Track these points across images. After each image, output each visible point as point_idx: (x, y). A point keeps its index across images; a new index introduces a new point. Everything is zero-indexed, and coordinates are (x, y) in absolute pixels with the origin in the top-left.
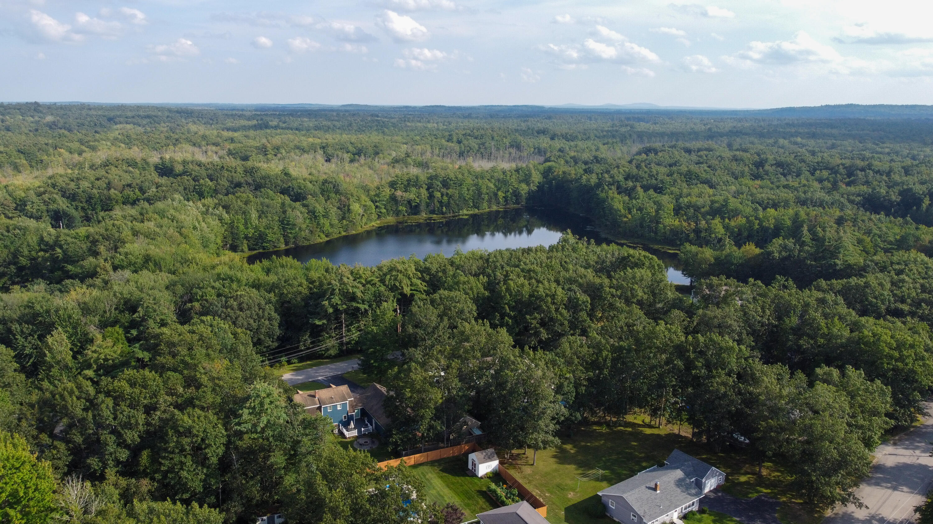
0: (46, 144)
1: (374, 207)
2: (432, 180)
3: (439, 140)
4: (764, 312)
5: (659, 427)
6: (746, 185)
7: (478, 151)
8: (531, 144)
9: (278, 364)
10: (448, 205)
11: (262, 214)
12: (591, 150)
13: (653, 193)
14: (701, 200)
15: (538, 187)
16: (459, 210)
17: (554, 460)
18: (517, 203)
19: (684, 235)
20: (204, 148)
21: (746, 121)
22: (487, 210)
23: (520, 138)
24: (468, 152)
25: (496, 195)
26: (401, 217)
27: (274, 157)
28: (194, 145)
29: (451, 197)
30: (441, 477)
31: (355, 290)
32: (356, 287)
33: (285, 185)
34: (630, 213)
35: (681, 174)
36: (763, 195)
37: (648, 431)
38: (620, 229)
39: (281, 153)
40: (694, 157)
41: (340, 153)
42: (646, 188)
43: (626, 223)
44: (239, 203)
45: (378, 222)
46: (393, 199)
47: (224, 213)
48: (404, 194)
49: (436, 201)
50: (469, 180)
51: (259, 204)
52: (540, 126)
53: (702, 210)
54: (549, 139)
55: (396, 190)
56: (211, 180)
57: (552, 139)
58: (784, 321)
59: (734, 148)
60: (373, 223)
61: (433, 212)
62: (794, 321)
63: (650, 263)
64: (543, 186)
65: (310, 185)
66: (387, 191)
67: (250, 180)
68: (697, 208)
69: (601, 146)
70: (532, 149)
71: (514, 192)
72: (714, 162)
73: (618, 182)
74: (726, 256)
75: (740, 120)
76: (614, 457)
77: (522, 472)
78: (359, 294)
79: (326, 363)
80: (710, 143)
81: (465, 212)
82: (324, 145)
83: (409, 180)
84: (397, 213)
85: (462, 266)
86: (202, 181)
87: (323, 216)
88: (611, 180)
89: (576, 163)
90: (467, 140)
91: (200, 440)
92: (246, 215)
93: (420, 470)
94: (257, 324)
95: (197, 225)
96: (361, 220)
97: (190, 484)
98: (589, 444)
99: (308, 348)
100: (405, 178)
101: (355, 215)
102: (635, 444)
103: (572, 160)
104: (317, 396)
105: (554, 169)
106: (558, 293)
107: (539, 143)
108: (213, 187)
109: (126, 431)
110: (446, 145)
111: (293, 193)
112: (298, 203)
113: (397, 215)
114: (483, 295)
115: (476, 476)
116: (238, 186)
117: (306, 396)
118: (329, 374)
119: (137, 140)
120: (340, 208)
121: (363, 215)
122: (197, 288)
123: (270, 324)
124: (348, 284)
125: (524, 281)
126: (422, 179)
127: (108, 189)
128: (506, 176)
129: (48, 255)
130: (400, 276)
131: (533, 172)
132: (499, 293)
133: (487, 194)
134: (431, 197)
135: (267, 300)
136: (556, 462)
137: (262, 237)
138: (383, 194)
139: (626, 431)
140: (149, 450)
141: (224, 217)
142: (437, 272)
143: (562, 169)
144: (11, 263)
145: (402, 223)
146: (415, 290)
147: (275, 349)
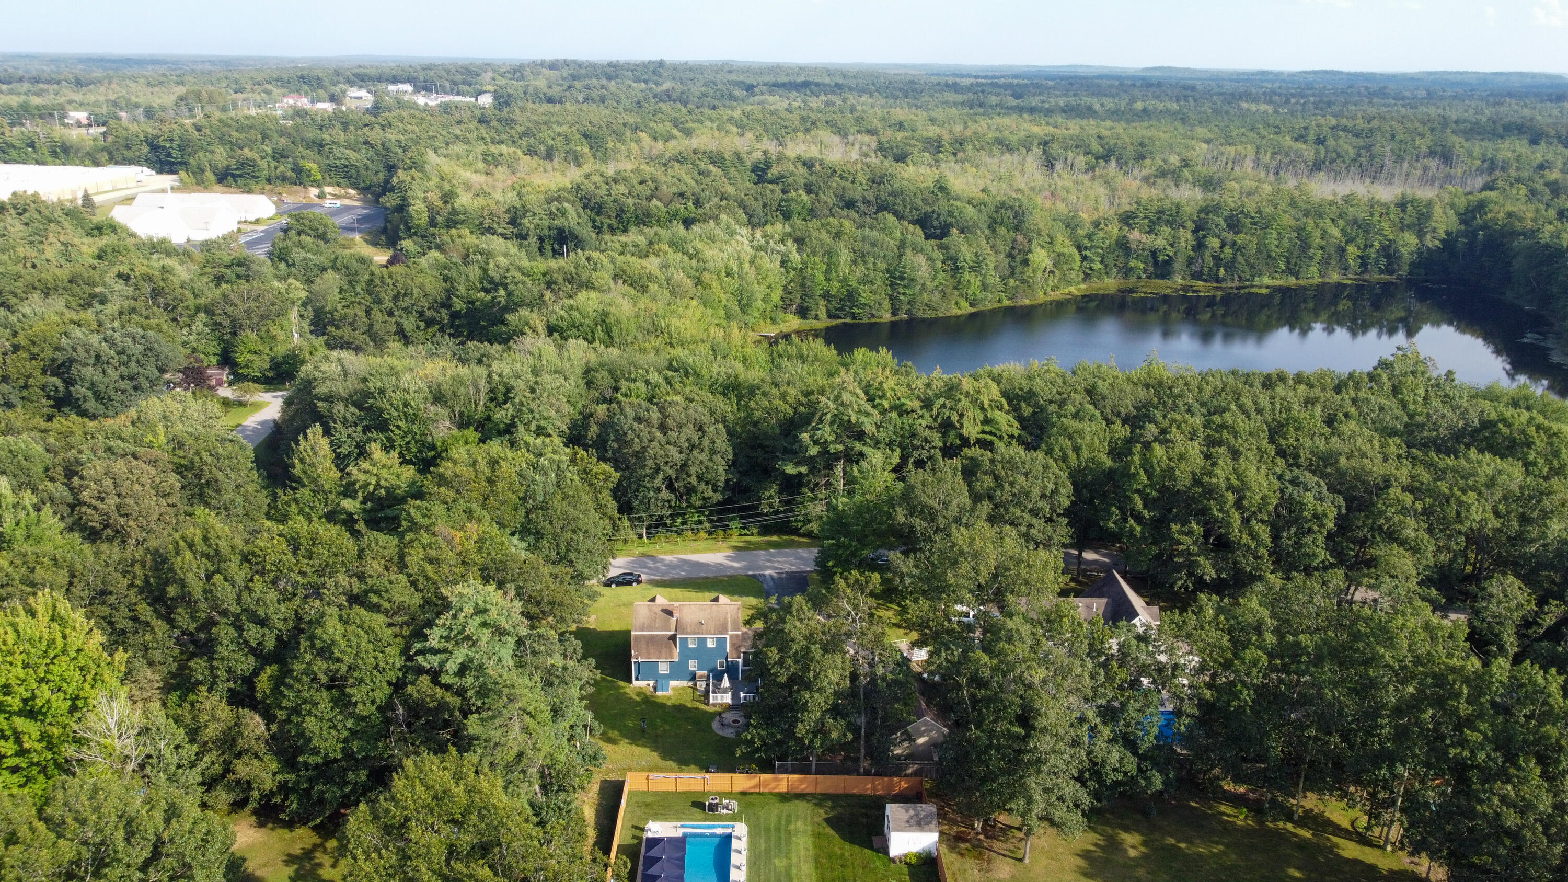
0: (625, 125)
1: (1078, 258)
2: (1208, 213)
3: (1279, 137)
5: (1383, 848)
7: (1355, 160)
8: (1477, 151)
9: (720, 531)
10: (1231, 266)
11: (859, 257)
15: (1443, 241)
16: (1253, 276)
17: (1079, 861)
18: (1389, 270)
20: (851, 138)
22: (1317, 280)
23: (1457, 140)
24: (1333, 161)
25: (1342, 251)
26: (1133, 280)
27: (951, 158)
28: (839, 132)
29: (1240, 249)
30: (817, 835)
31: (863, 419)
32: (867, 414)
33: (927, 208)
37: (1350, 850)
39: (965, 152)
41: (1070, 155)
44: (824, 236)
45: (1083, 286)
46: (1123, 245)
47: (794, 249)
48: (1144, 238)
49: (1207, 254)
50: (1287, 220)
51: (859, 239)
54: (1525, 142)
55: (1131, 228)
56: (809, 191)
57: (1534, 142)
60: (1073, 289)
61: (1197, 276)
64: (1457, 240)
65: (970, 211)
66: (1114, 230)
67: (870, 196)
70: (1478, 162)
71: (1385, 248)
77: (987, 871)
78: (869, 428)
79: (800, 545)
81: (1266, 280)
82: (1049, 138)
83: (1161, 212)
84: (1127, 272)
85: (1105, 398)
86: (793, 194)
87: (971, 267)
89: (1554, 194)
90: (1337, 138)
91: (344, 668)
92: (830, 257)
93: (788, 807)
94: (683, 457)
95: (735, 269)
96: (1046, 280)
97: (315, 742)
98: (1183, 845)
99: (776, 512)
100: (1156, 206)
101: (1034, 271)
102: (1297, 874)
103: (1547, 190)
104: (676, 615)
105: (1491, 206)
106: (1255, 487)
107: (1497, 150)
108: (809, 205)
109: (252, 626)
110: (1290, 147)
111: (936, 223)
112: (933, 242)
113: (1126, 276)
114: (1100, 464)
115: (886, 852)
116: (850, 204)
117: (658, 610)
118: (788, 568)
119: (758, 121)
120: (1010, 256)
121: (1052, 272)
122: (627, 380)
123: (711, 460)
124: (851, 405)
125: (1195, 449)
126: (1189, 210)
127: (649, 199)
128: (1372, 215)
129: (488, 298)
130: (964, 403)
131: (1438, 210)
132: (1128, 465)
133: (1322, 248)
134: (1200, 246)
135: (718, 415)
136: (1079, 867)
137: (851, 296)
138: (1101, 234)
139: (1296, 835)
140: (275, 667)
141: (792, 257)
142: (1051, 402)
143: (1509, 208)
144: (443, 305)
145: (1132, 291)
146: (991, 433)
147: (719, 503)
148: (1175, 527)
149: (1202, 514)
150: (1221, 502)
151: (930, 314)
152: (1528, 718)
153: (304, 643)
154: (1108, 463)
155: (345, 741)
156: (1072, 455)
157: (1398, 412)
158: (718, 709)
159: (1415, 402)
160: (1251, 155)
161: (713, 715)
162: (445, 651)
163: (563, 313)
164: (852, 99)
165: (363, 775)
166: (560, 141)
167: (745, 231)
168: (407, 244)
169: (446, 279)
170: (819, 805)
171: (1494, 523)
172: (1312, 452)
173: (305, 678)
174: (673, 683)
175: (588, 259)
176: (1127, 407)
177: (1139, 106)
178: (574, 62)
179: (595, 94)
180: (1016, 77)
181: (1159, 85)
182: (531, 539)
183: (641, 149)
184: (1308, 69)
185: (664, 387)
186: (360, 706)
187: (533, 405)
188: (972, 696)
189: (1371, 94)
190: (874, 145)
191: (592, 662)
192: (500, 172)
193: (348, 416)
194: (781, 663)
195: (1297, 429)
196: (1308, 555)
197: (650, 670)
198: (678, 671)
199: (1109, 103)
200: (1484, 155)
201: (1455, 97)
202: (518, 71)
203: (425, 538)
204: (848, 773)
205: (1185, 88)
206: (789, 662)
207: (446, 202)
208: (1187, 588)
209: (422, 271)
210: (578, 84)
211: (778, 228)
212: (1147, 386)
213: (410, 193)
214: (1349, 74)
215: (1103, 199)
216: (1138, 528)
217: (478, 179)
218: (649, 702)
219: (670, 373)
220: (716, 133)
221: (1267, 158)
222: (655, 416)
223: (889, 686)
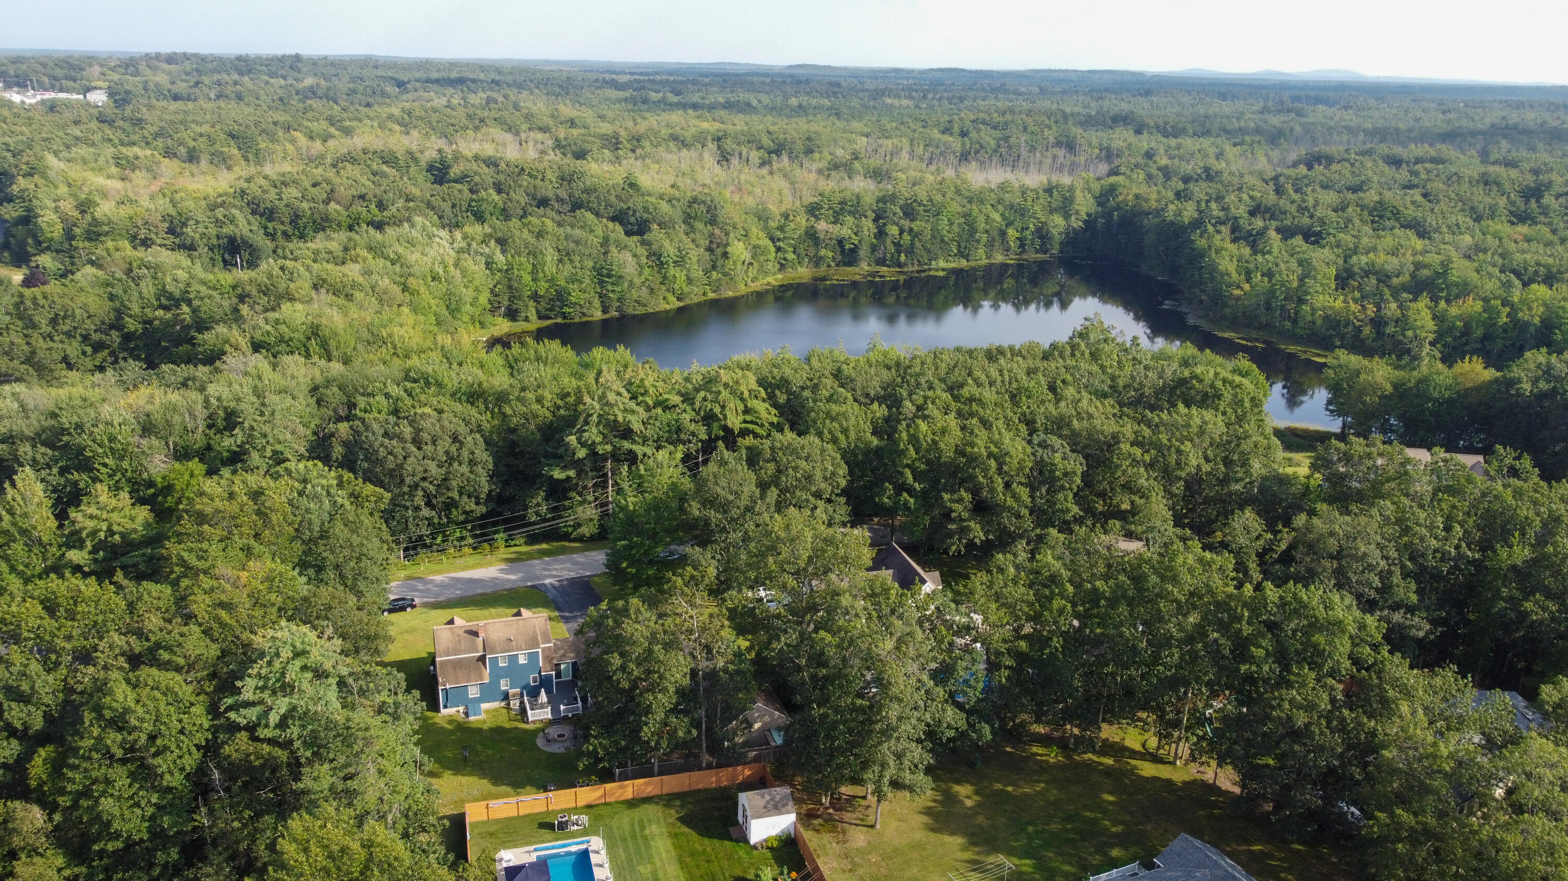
0: (275, 123)
1: (773, 249)
2: (885, 203)
3: (927, 130)
4: (1447, 529)
5: (1173, 763)
6: (1496, 235)
7: (995, 151)
8: (1095, 141)
9: (486, 545)
10: (910, 251)
11: (564, 256)
12: (1206, 156)
13: (1302, 243)
14: (1395, 260)
15: (1085, 222)
16: (930, 260)
17: (925, 819)
18: (1043, 250)
19: (1350, 328)
20: (523, 135)
21: (1531, 106)
22: (985, 261)
23: (1077, 131)
24: (977, 152)
25: (1003, 234)
26: (824, 268)
27: (630, 154)
28: (510, 129)
29: (916, 235)
30: (675, 836)
31: (630, 417)
32: (633, 412)
33: (622, 204)
34: (1248, 280)
35: (1363, 207)
36: (1528, 256)
37: (1148, 769)
38: (1227, 310)
39: (643, 148)
40: (1403, 175)
41: (744, 150)
42: (1287, 233)
43: (1238, 298)
44: (526, 234)
45: (780, 276)
46: (812, 235)
47: (498, 251)
48: (832, 228)
49: (889, 241)
50: (955, 207)
51: (562, 237)
52: (1124, 107)
53: (1395, 281)
54: (1131, 132)
55: (818, 219)
56: (499, 191)
57: (1138, 132)
58: (1495, 552)
59: (1492, 159)
60: (770, 279)
61: (881, 262)
62: (1520, 553)
63: (1236, 396)
64: (1096, 220)
65: (665, 207)
66: (802, 221)
67: (563, 194)
68: (1384, 278)
69: (1227, 147)
70: (1097, 151)
71: (1039, 230)
72: (1437, 186)
73: (1236, 218)
74: (1420, 382)
75: (1519, 106)
76: (1055, 827)
77: (845, 842)
78: (636, 426)
79: (573, 550)
80: (1447, 150)
81: (942, 264)
82: (720, 134)
83: (843, 203)
84: (817, 261)
85: (852, 381)
86: (483, 193)
87: (675, 262)
88: (1221, 214)
89: (1167, 177)
90: (978, 131)
91: (143, 738)
92: (535, 257)
93: (638, 813)
94: (443, 471)
95: (441, 272)
96: (746, 272)
97: (116, 825)
98: (1010, 789)
99: (545, 520)
100: (838, 198)
101: (735, 264)
102: (1111, 798)
103: (1160, 174)
104: (482, 635)
105: (1120, 190)
106: (1013, 452)
107: (1111, 139)
108: (501, 205)
109: (13, 705)
110: (940, 140)
111: (632, 220)
112: (635, 238)
113: (817, 265)
114: (868, 444)
115: (746, 841)
116: (543, 203)
117: (461, 632)
118: (567, 575)
119: (421, 118)
120: (710, 250)
121: (751, 264)
122: (363, 395)
123: (471, 472)
124: (616, 404)
125: (952, 421)
126: (868, 200)
127: (327, 202)
128: (1025, 200)
129: (169, 315)
130: (725, 394)
131: (1079, 195)
132: (896, 442)
133: (987, 232)
134: (881, 234)
135: (474, 425)
136: (926, 824)
137: (561, 297)
138: (792, 226)
139: (1101, 764)
140: (50, 748)
141: (496, 259)
142: (803, 388)
143: (1135, 190)
144: (112, 326)
145: (824, 279)
146: (752, 422)
147: (483, 517)
148: (946, 496)
149: (967, 481)
150: (985, 470)
151: (640, 311)
152: (1294, 632)
153: (88, 716)
154: (875, 442)
155: (152, 818)
156: (842, 437)
157: (1101, 376)
158: (538, 725)
159: (1111, 367)
160: (907, 148)
161: (535, 732)
162: (261, 702)
163: (269, 328)
164: (512, 94)
165: (174, 854)
166: (202, 143)
167: (444, 233)
168: (45, 260)
169: (112, 297)
170: (668, 805)
171: (1206, 468)
172: (1046, 417)
173: (95, 756)
174: (485, 706)
175: (282, 268)
176: (875, 388)
177: (794, 102)
178: (196, 55)
179: (229, 90)
180: (670, 73)
181: (807, 82)
182: (311, 572)
183: (298, 149)
184: (935, 66)
185: (408, 401)
186: (167, 777)
187: (267, 429)
188: (813, 677)
189: (995, 90)
190: (550, 143)
191: (416, 693)
192: (139, 178)
193: (39, 457)
194: (623, 668)
195: (1028, 397)
196: (1062, 511)
197: (460, 695)
198: (488, 693)
199: (766, 99)
200: (1101, 144)
201: (1064, 92)
202: (130, 64)
203: (206, 582)
204: (689, 769)
205: (832, 84)
206: (632, 666)
207: (83, 212)
208: (959, 552)
209: (82, 289)
210: (206, 80)
211: (476, 230)
212: (889, 368)
213: (35, 202)
214: (971, 72)
215: (787, 192)
216: (912, 501)
217: (115, 185)
218: (462, 729)
219: (409, 385)
220: (379, 132)
221: (920, 150)
222: (407, 431)
223: (731, 675)
